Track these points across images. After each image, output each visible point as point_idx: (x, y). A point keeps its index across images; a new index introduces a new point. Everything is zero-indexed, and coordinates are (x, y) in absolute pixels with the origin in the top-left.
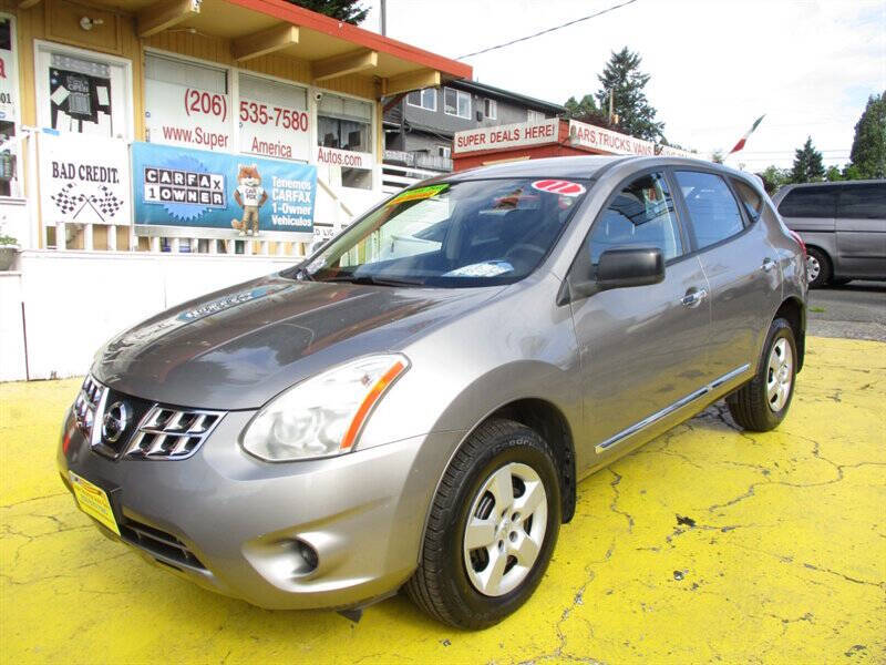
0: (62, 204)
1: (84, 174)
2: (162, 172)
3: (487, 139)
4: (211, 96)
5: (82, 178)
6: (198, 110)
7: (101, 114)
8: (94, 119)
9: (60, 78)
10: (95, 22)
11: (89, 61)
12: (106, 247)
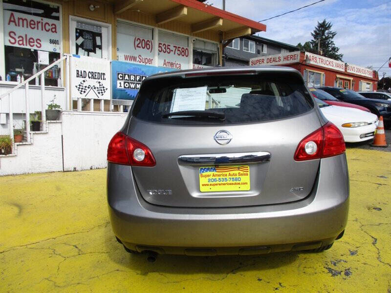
0: (80, 90)
1: (90, 76)
2: (125, 75)
3: (265, 61)
4: (146, 41)
5: (89, 78)
6: (140, 47)
7: (97, 49)
8: (94, 51)
9: (80, 33)
10: (96, 7)
11: (93, 25)
12: (99, 110)
